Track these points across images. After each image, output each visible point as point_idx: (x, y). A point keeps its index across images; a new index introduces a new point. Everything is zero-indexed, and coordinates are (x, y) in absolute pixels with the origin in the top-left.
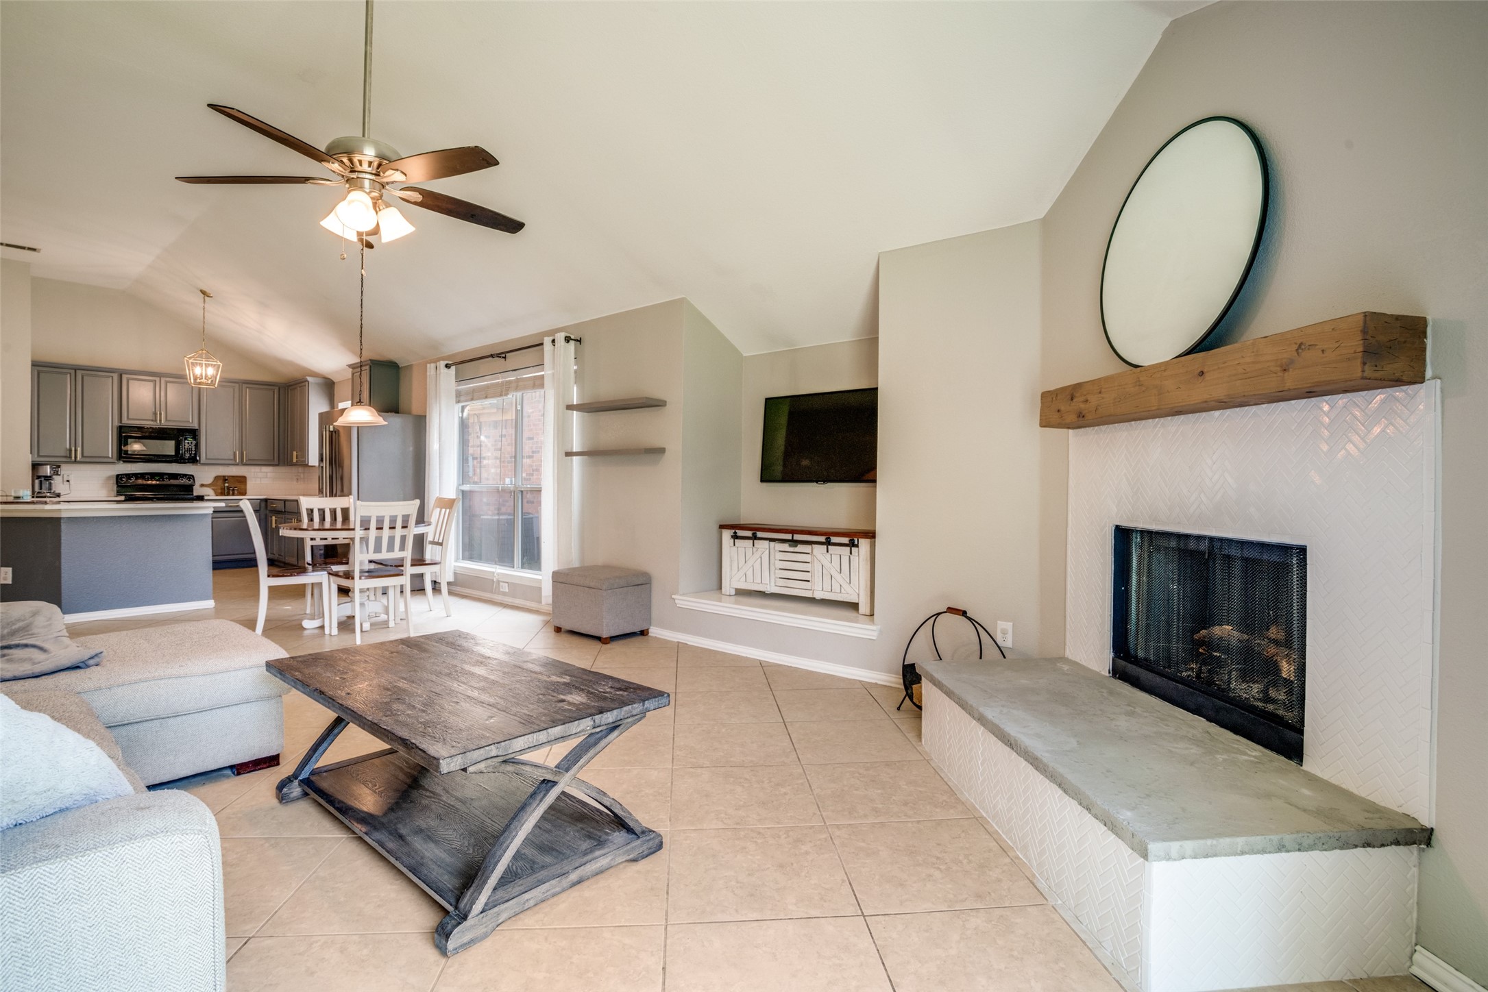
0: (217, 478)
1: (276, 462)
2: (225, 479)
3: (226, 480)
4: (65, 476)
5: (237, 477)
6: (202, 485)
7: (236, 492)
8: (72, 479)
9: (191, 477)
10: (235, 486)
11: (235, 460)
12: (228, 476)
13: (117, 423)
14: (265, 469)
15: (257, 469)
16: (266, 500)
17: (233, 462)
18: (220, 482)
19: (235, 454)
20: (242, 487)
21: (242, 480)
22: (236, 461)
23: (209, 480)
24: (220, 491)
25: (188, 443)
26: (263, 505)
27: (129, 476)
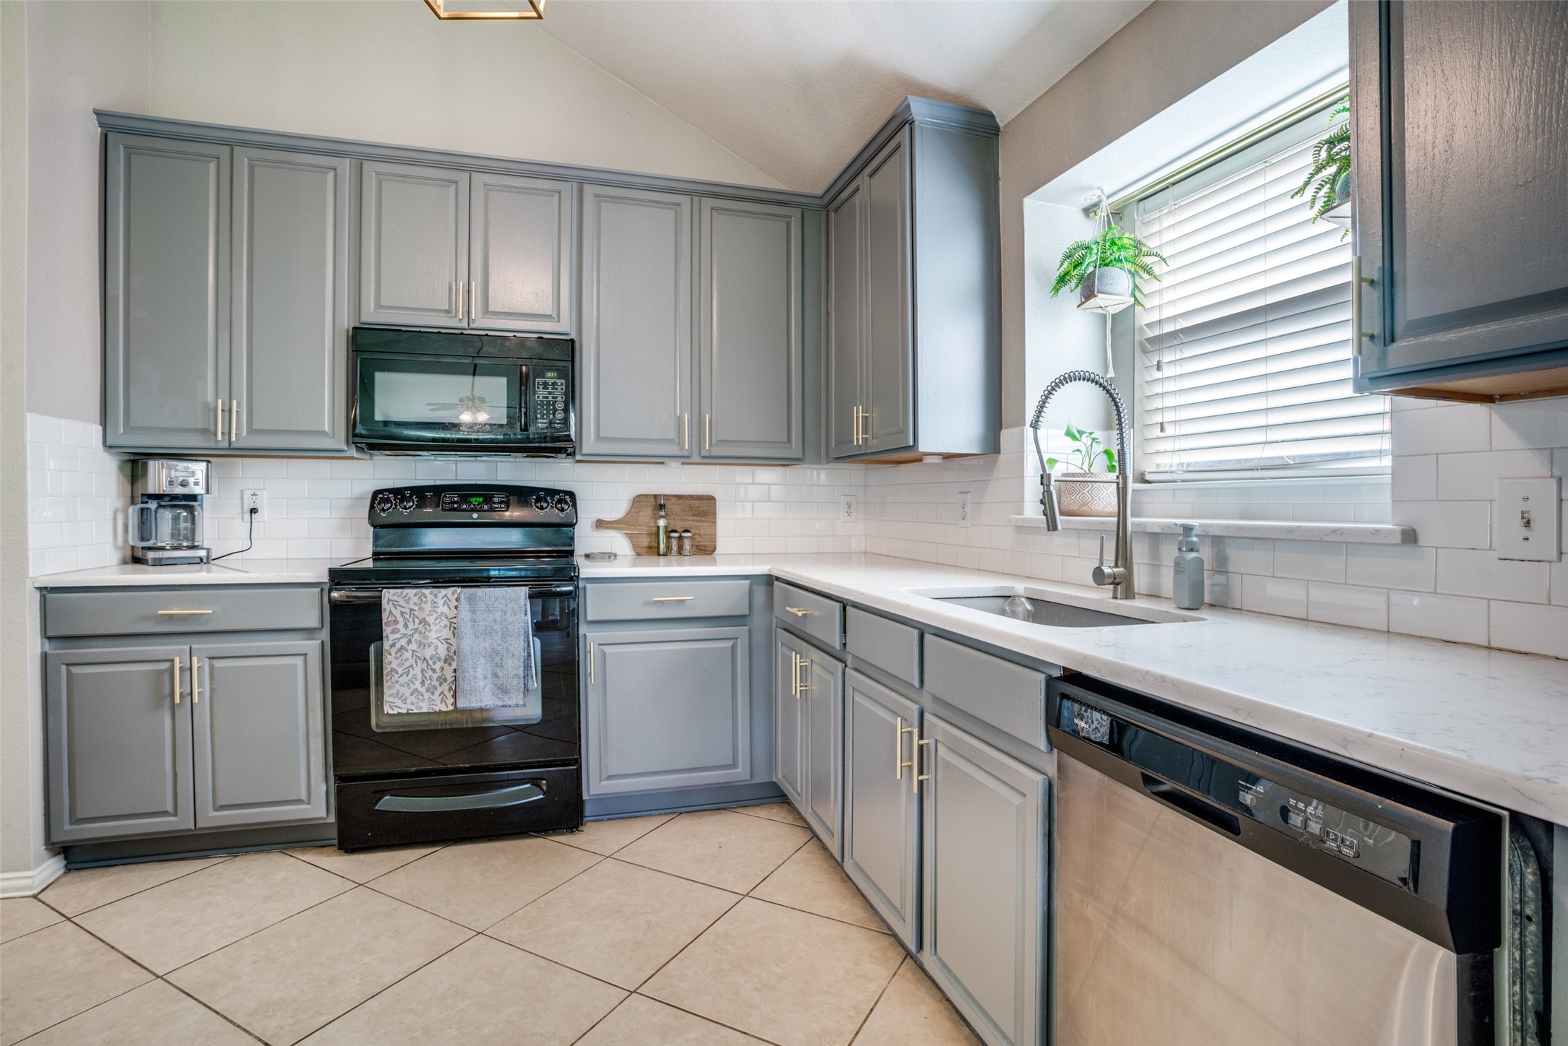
0: (639, 500)
1: (795, 451)
2: (659, 504)
3: (662, 507)
4: (247, 494)
5: (691, 497)
6: (600, 524)
7: (687, 545)
8: (263, 503)
9: (566, 498)
10: (686, 525)
11: (680, 443)
12: (667, 497)
13: (347, 323)
14: (767, 475)
15: (741, 475)
16: (770, 580)
17: (673, 450)
18: (647, 513)
19: (679, 421)
20: (704, 528)
21: (704, 507)
22: (682, 448)
23: (618, 511)
24: (645, 541)
25: (547, 389)
26: (760, 593)
27: (399, 494)
